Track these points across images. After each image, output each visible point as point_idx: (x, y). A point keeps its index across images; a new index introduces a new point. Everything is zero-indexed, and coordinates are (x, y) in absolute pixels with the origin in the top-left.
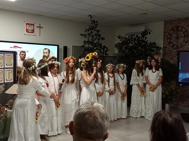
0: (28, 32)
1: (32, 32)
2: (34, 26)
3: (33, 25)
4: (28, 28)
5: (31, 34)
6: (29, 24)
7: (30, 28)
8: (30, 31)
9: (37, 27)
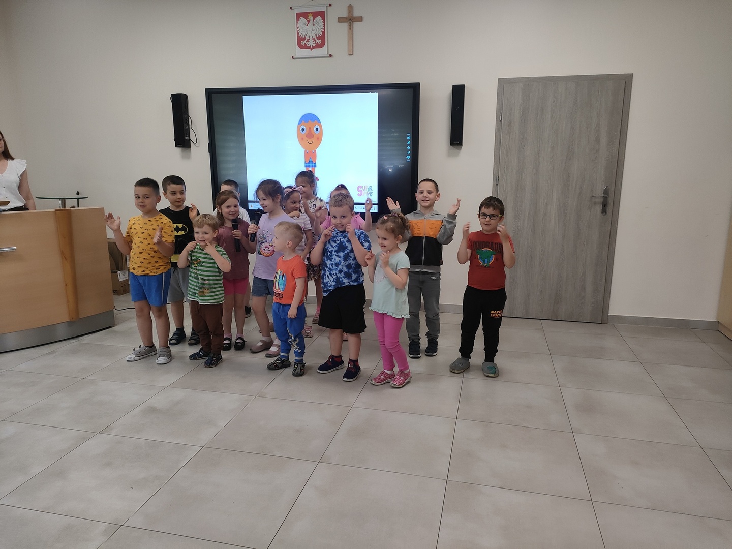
0: (305, 47)
1: (317, 46)
3: (322, 14)
6: (305, 15)
7: (311, 30)
9: (341, 20)
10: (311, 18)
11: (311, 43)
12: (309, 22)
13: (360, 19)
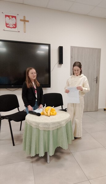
0: (9, 27)
1: (14, 27)
2: (16, 19)
3: (15, 17)
4: (8, 22)
5: (13, 29)
6: (9, 16)
7: (11, 22)
9: (21, 20)
10: (11, 17)
11: (11, 26)
12: (10, 18)
13: (28, 21)
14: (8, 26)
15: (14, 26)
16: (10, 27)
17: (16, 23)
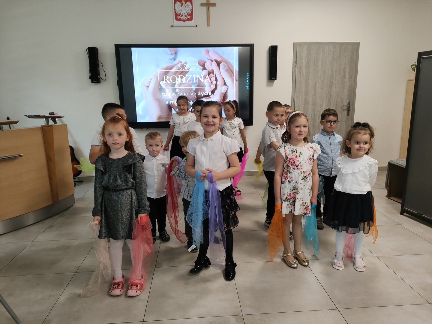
0: (180, 20)
1: (188, 20)
3: (191, 1)
5: (187, 23)
6: (180, 0)
7: (185, 10)
8: (184, 16)
10: (183, 2)
14: (179, 17)
15: (189, 17)
16: (183, 21)
17: (192, 11)
